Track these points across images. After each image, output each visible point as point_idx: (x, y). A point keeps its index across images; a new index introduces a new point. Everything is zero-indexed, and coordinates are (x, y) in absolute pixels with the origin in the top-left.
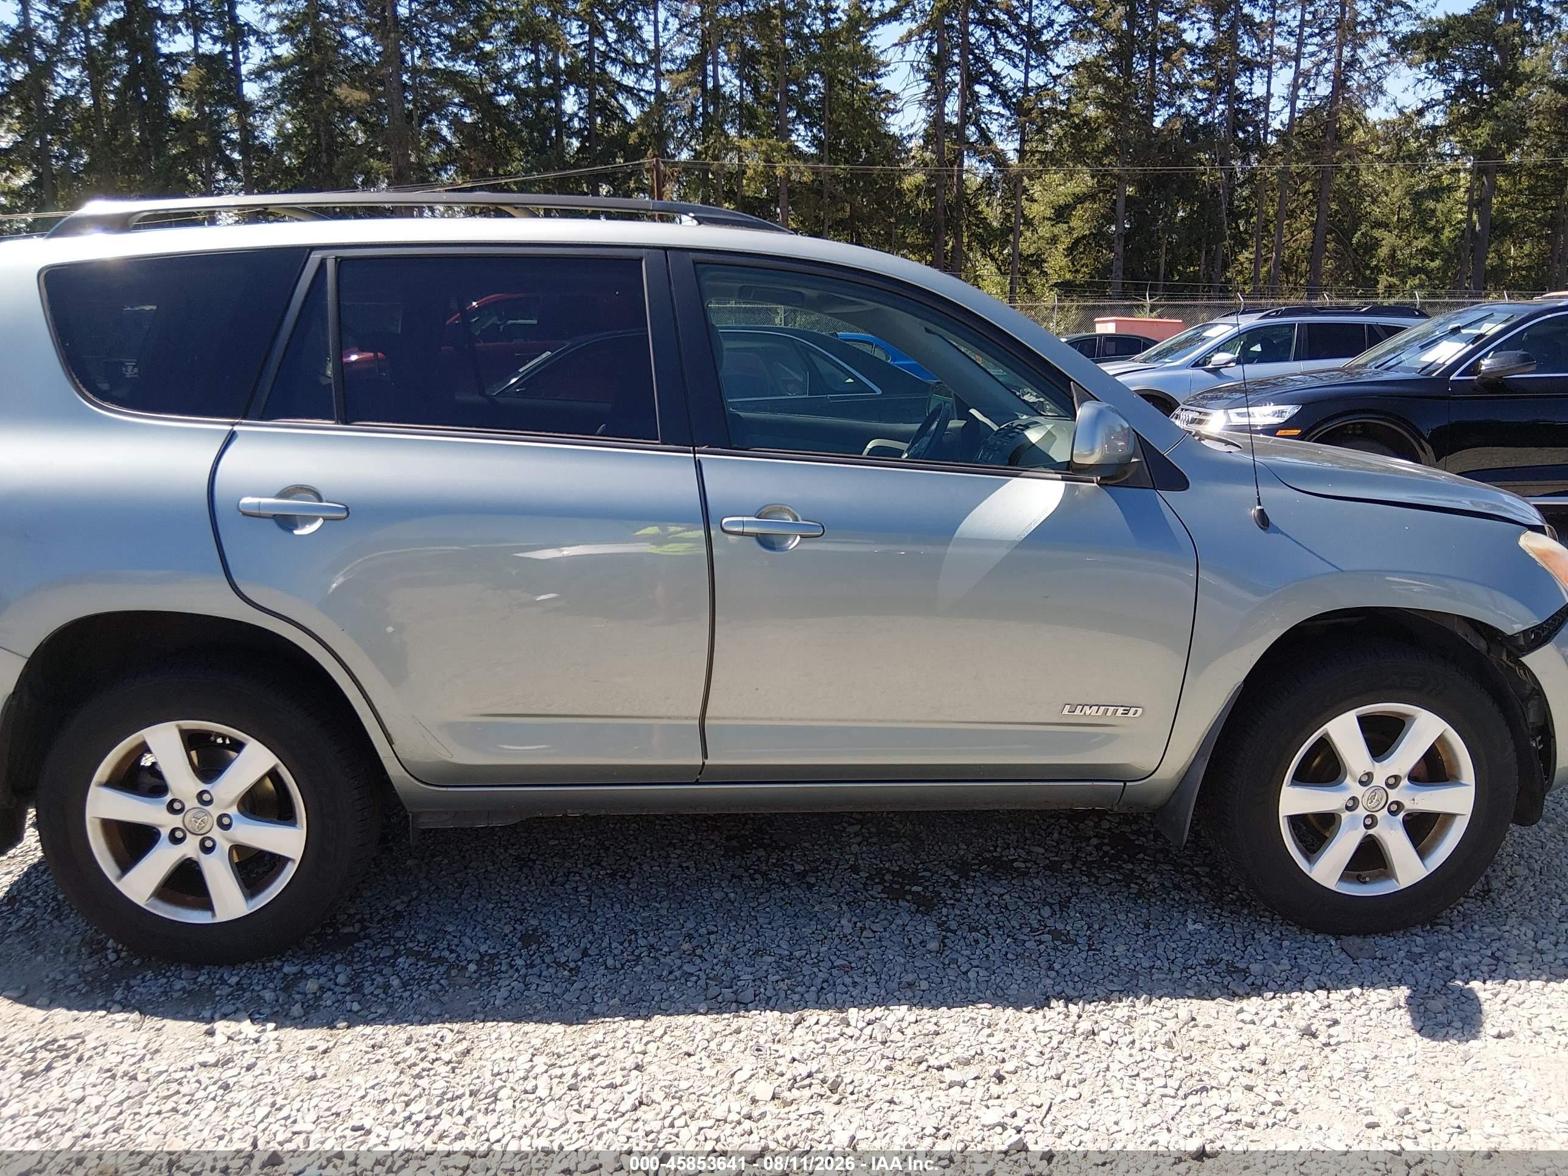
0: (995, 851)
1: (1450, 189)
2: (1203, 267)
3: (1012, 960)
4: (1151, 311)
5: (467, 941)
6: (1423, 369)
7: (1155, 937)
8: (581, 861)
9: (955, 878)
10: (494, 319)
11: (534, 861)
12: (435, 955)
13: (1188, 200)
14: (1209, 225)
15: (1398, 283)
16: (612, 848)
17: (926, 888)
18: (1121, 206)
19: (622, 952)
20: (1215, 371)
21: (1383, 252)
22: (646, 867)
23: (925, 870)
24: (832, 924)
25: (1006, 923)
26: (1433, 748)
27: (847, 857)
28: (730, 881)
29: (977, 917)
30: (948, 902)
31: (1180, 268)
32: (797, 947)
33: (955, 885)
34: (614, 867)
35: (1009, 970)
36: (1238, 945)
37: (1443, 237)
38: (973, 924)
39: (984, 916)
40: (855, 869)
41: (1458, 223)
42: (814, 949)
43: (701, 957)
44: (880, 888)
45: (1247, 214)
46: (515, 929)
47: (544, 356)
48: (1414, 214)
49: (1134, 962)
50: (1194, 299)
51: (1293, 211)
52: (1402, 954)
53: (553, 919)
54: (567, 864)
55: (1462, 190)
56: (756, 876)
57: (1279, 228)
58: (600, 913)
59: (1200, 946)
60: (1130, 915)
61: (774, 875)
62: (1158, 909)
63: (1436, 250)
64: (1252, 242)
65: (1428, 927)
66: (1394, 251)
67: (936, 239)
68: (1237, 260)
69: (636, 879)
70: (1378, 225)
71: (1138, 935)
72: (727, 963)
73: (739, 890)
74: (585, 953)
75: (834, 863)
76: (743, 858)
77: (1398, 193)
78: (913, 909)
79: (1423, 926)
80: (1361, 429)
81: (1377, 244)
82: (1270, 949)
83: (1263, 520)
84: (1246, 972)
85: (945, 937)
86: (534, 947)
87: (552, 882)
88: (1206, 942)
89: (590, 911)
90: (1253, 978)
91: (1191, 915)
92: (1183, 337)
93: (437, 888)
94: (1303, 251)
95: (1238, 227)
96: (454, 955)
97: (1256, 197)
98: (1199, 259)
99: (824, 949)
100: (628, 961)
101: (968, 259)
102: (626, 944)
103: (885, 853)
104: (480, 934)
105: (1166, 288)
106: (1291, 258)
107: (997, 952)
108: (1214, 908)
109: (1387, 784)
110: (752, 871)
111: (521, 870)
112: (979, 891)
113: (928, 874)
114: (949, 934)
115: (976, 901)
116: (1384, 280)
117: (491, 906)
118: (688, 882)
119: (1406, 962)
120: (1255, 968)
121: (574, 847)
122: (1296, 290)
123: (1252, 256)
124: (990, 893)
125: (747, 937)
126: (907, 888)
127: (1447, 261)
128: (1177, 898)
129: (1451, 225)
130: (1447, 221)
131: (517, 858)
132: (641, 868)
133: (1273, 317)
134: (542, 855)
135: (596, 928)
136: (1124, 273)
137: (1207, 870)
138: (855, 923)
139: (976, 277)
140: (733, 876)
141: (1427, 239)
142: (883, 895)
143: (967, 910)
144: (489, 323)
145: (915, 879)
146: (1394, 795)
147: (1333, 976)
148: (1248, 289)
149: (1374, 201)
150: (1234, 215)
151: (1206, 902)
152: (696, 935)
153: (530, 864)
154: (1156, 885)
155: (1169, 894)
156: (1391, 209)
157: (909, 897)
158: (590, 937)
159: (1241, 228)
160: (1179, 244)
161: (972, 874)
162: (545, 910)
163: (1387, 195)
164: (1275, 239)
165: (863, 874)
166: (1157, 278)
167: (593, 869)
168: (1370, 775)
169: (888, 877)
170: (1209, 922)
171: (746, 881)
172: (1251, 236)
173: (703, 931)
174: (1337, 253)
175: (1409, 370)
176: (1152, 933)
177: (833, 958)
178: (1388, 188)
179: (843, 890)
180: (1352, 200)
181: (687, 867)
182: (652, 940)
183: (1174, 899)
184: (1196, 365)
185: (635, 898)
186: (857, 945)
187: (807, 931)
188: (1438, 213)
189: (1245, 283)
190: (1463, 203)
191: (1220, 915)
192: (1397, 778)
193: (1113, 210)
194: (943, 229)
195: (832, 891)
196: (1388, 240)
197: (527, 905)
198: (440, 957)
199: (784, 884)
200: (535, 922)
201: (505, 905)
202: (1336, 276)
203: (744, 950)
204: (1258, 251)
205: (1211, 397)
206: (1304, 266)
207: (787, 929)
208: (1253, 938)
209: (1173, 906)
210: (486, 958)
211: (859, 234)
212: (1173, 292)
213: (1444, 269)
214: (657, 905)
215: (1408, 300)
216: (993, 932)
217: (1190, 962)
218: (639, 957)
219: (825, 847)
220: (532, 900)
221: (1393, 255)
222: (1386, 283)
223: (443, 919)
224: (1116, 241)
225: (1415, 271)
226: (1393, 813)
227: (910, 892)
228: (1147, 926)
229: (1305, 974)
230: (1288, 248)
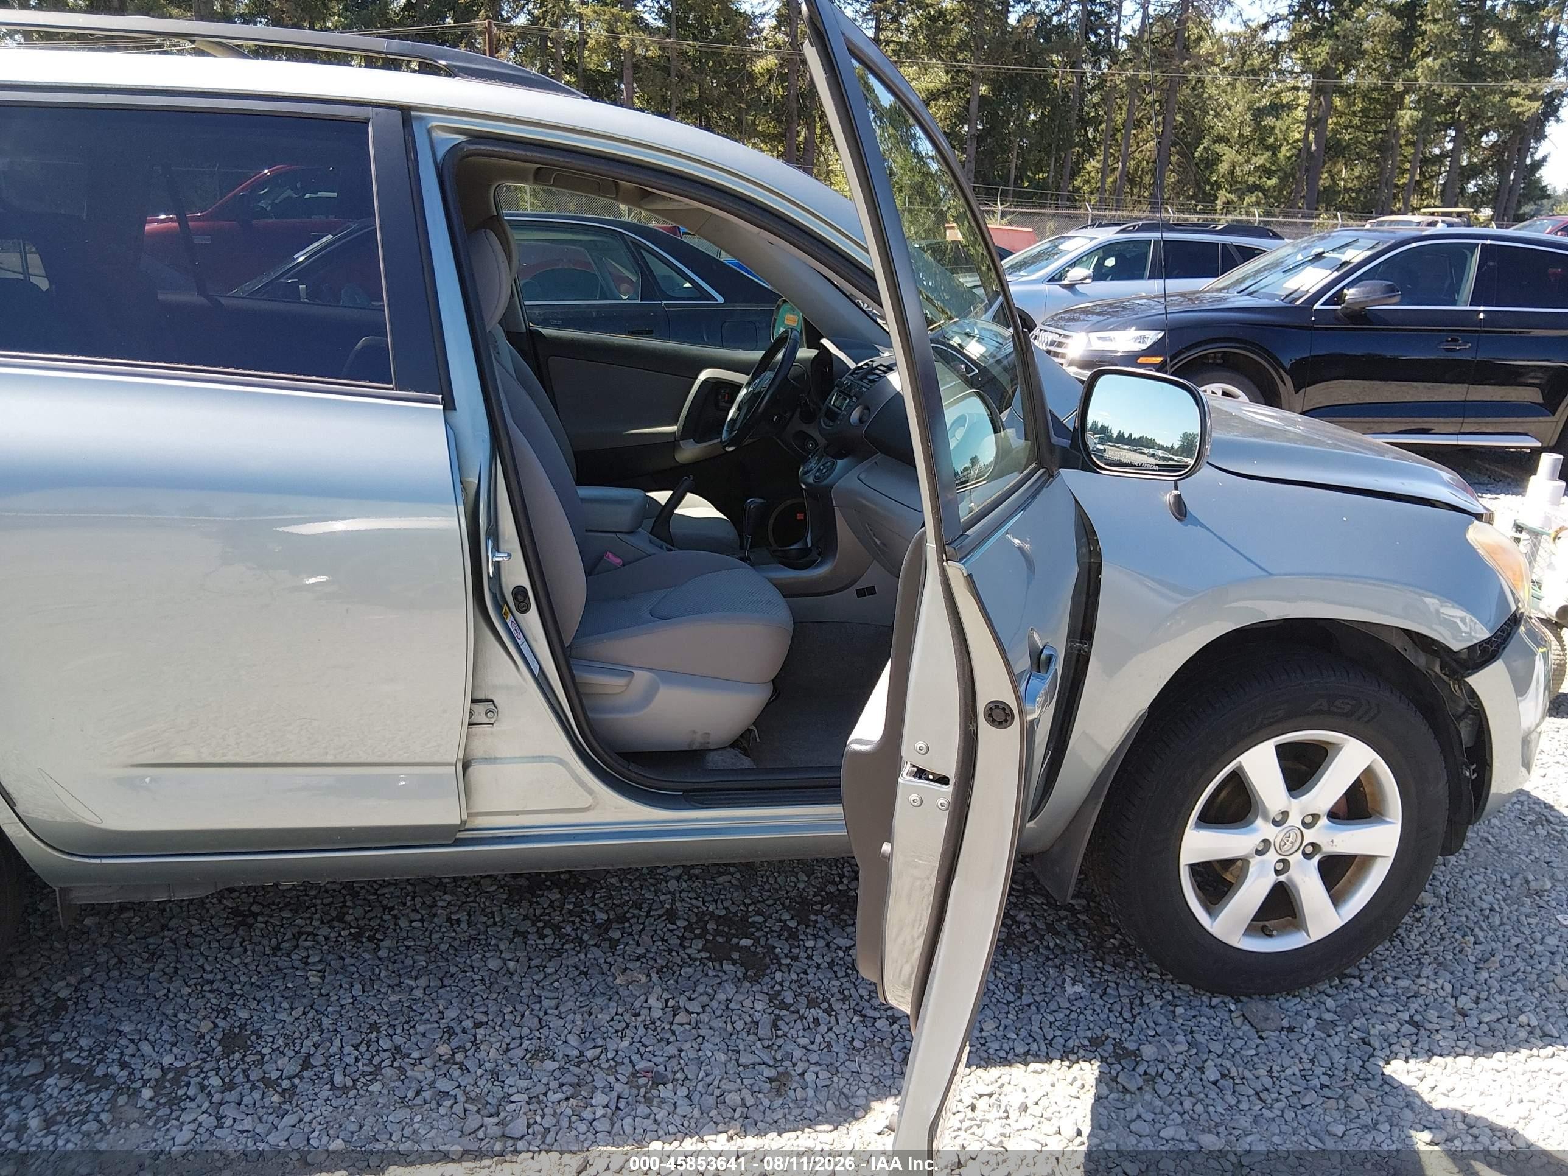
0: (841, 882)
1: (1290, 107)
2: (1052, 174)
3: (859, 1050)
4: (1002, 217)
5: (146, 1048)
6: (1287, 296)
7: (1029, 1006)
8: (317, 916)
9: (792, 924)
10: (289, 193)
11: (255, 915)
12: (100, 1072)
13: (1040, 102)
14: (1059, 131)
15: (1236, 199)
16: (363, 892)
17: (757, 941)
18: (974, 106)
19: (357, 1060)
20: (1071, 287)
21: (1223, 167)
22: (403, 923)
23: (758, 913)
24: (637, 1004)
25: (853, 991)
26: (1357, 783)
27: (663, 898)
28: (511, 941)
29: (818, 983)
30: (784, 961)
31: (1029, 174)
32: (590, 1044)
33: (793, 935)
34: (361, 923)
35: (854, 1067)
36: (1127, 1015)
37: (1280, 156)
38: (813, 995)
39: (826, 982)
40: (671, 916)
41: (1295, 142)
42: (612, 1045)
43: (461, 1065)
44: (700, 944)
45: (1096, 122)
46: (216, 1025)
47: (325, 239)
48: (1254, 131)
49: (1006, 1047)
50: (1043, 207)
51: (1140, 121)
52: (1312, 1022)
53: (269, 1009)
54: (299, 921)
55: (1301, 108)
56: (545, 932)
57: (1127, 137)
58: (334, 998)
59: (1082, 1017)
60: (999, 974)
61: (569, 929)
62: (1029, 963)
63: (1273, 168)
64: (1100, 152)
65: (1337, 982)
66: (1234, 167)
67: (788, 128)
68: (1084, 168)
69: (387, 943)
70: (1221, 139)
71: (1008, 1003)
72: (495, 1075)
73: (521, 954)
74: (306, 1064)
75: (645, 907)
76: (531, 904)
77: (1240, 108)
78: (740, 975)
79: (1331, 980)
80: (1222, 358)
81: (1218, 158)
82: (1162, 1020)
83: (1180, 509)
84: (1136, 1054)
85: (778, 1018)
86: (237, 1056)
87: (277, 949)
88: (1088, 1012)
89: (321, 995)
90: (1145, 1064)
91: (1070, 972)
92: (1038, 249)
93: (120, 961)
94: (1148, 163)
95: (1086, 133)
96: (125, 1073)
97: (1105, 104)
98: (1049, 165)
99: (626, 1043)
100: (363, 1075)
101: (821, 152)
102: (363, 1048)
103: (709, 891)
104: (166, 1037)
105: (1016, 194)
106: (1136, 169)
107: (841, 1037)
108: (1094, 960)
109: (1304, 824)
110: (541, 924)
111: (235, 931)
112: (821, 943)
113: (760, 919)
114: (784, 1012)
115: (817, 959)
116: (1223, 196)
117: (187, 990)
118: (456, 944)
119: (1317, 1033)
120: (1149, 1051)
121: (312, 893)
122: (1140, 202)
123: (1099, 165)
124: (833, 946)
125: (526, 1031)
126: (735, 940)
127: (1284, 179)
128: (1052, 945)
129: (1288, 144)
130: (1285, 139)
131: (235, 912)
132: (396, 924)
133: (1131, 232)
134: (268, 906)
135: (326, 1022)
136: (975, 177)
137: (1084, 902)
138: (667, 1001)
139: (828, 173)
140: (515, 932)
141: (1265, 156)
142: (705, 955)
143: (806, 973)
144: (282, 197)
145: (744, 927)
146: (1310, 836)
147: (1237, 1057)
148: (1094, 199)
149: (1217, 115)
150: (1084, 122)
151: (1085, 951)
152: (458, 1030)
153: (251, 920)
154: (1028, 927)
155: (1042, 938)
156: (1233, 124)
157: (735, 956)
158: (317, 1038)
159: (1090, 136)
160: (1030, 151)
161: (813, 918)
162: (260, 995)
163: (1229, 109)
164: (1123, 148)
165: (681, 923)
166: (1007, 184)
167: (333, 928)
168: (1285, 814)
169: (711, 926)
170: (1089, 981)
171: (533, 939)
172: (1099, 144)
173: (468, 1024)
174: (1180, 166)
175: (1272, 296)
176: (1026, 999)
177: (636, 1058)
178: (1231, 103)
179: (654, 949)
180: (1197, 112)
181: (458, 921)
182: (398, 1040)
183: (1047, 947)
184: (1052, 280)
185: (383, 973)
186: (668, 1035)
187: (604, 1017)
188: (1277, 131)
189: (1092, 193)
190: (1302, 122)
191: (1102, 969)
192: (1315, 817)
193: (967, 109)
194: (796, 118)
195: (640, 951)
196: (1229, 155)
197: (236, 986)
198: (106, 1075)
199: (581, 941)
200: (244, 1014)
201: (207, 988)
202: (1178, 189)
203: (520, 1052)
204: (1105, 160)
205: (1070, 318)
206: (1147, 179)
207: (578, 1017)
208: (1142, 1004)
209: (1048, 959)
210: (170, 1075)
211: (708, 119)
212: (1022, 198)
213: (1279, 188)
214: (412, 983)
215: (1244, 217)
216: (837, 1006)
217: (1070, 1043)
218: (378, 1067)
219: (636, 884)
220: (244, 979)
221: (1232, 172)
222: (1224, 199)
223: (117, 1013)
224: (969, 143)
225: (1255, 188)
226: (1307, 856)
227: (737, 948)
228: (1019, 988)
229: (1205, 1057)
230: (1134, 159)
